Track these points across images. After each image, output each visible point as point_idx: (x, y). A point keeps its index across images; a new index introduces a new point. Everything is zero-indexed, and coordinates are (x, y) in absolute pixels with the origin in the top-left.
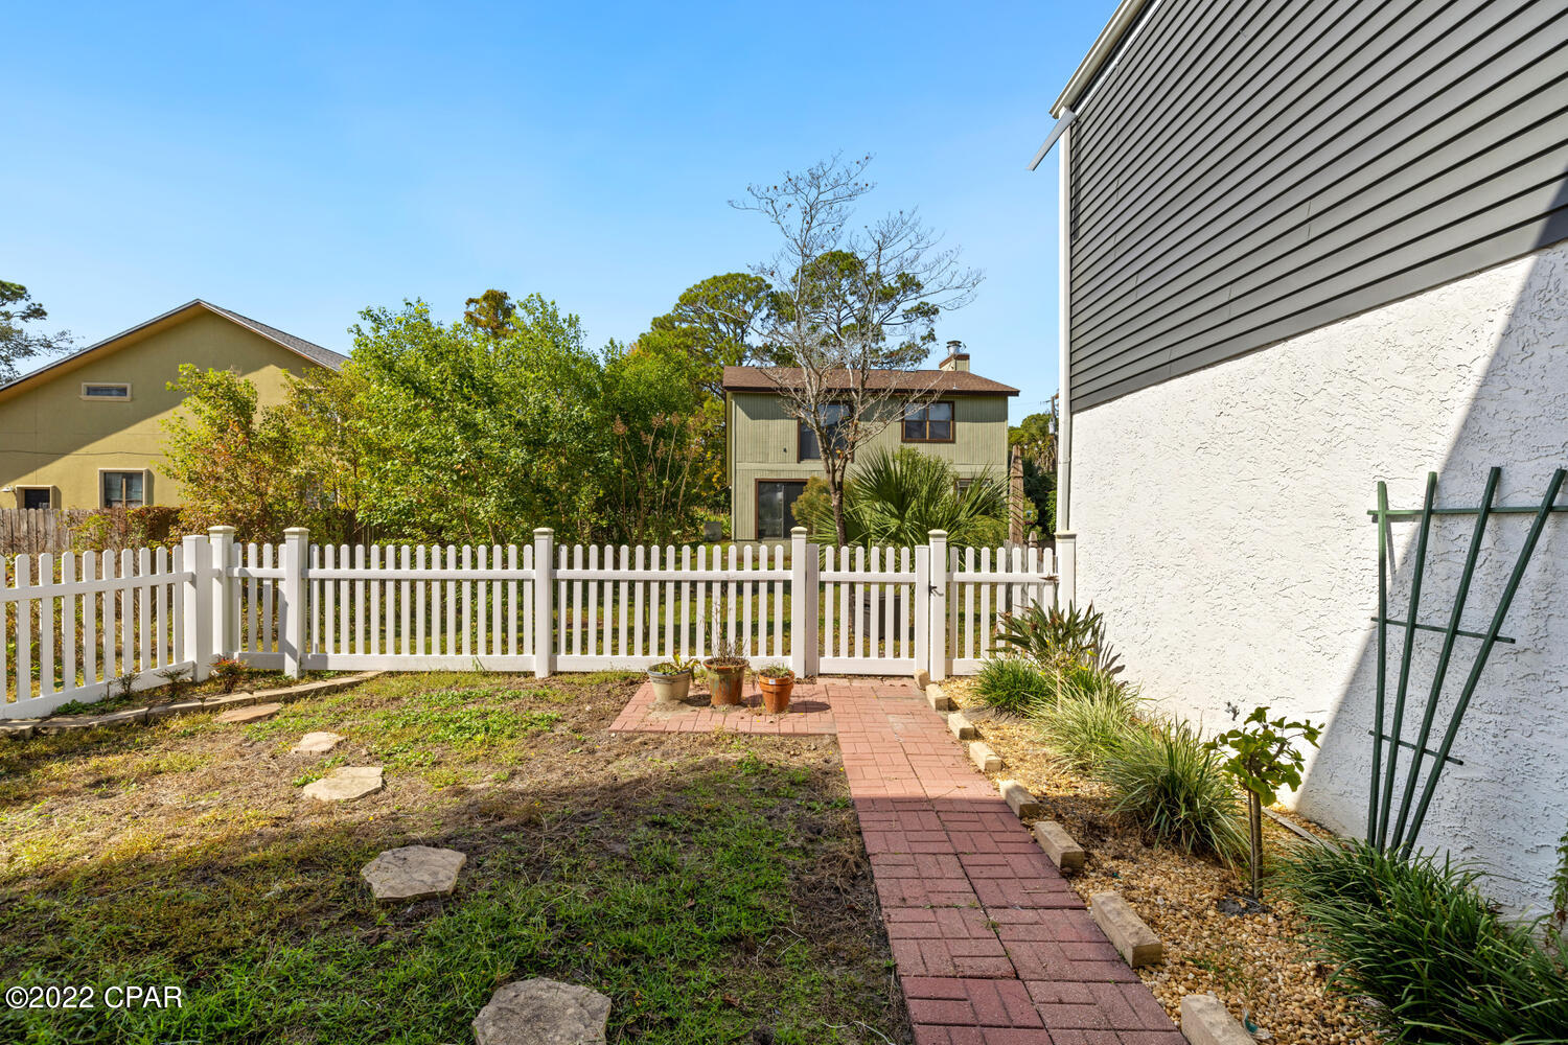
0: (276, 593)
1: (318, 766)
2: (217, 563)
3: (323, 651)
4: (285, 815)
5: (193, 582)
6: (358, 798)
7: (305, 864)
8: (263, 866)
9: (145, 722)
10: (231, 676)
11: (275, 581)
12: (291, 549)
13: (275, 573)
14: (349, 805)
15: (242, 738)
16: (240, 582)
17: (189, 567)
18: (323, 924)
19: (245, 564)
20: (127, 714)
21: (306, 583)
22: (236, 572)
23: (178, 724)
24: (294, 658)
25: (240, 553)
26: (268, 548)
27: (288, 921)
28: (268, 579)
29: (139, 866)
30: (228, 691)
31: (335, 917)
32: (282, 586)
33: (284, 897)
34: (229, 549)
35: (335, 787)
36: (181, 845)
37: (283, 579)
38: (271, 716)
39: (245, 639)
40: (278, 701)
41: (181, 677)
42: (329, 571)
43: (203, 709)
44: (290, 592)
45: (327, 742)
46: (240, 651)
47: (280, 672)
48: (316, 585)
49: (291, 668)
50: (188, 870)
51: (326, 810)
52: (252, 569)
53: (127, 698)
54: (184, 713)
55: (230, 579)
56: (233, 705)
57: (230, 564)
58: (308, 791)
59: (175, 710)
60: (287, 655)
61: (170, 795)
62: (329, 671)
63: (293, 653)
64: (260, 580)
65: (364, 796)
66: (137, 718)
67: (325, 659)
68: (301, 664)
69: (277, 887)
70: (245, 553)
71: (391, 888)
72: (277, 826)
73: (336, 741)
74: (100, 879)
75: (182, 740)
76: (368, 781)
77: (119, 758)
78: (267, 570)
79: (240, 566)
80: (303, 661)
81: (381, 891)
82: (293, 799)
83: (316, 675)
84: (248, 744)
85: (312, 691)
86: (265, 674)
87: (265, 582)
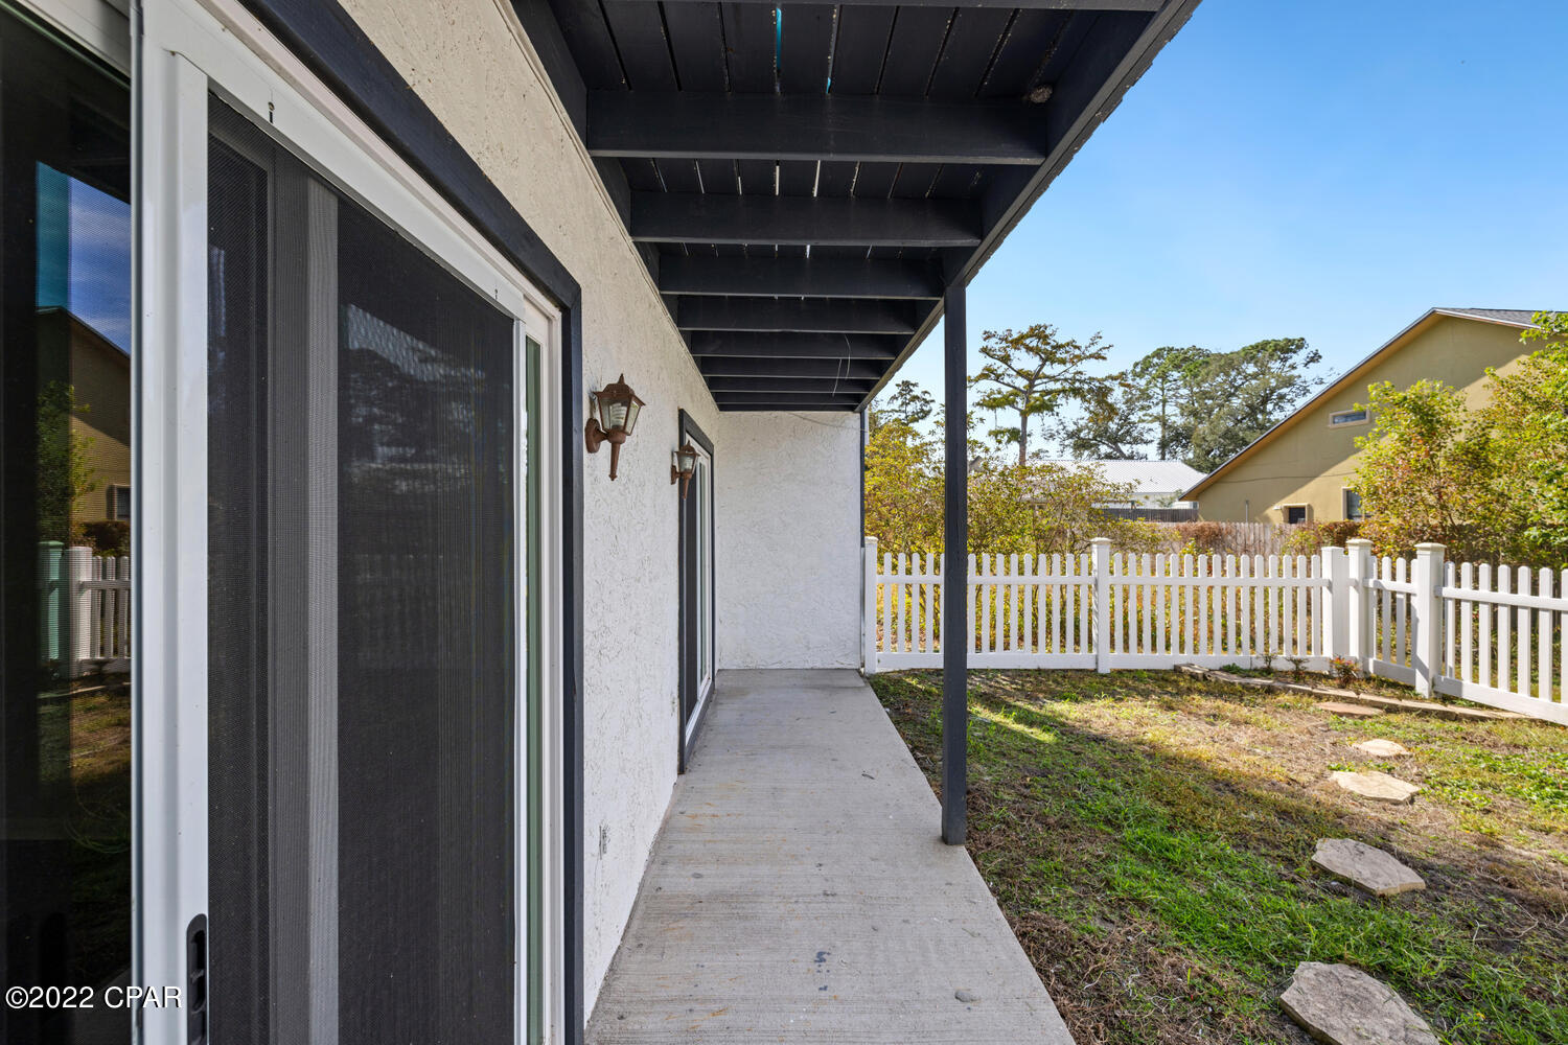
0: (1409, 606)
1: (1361, 762)
2: (1354, 572)
3: (1458, 674)
4: (1301, 782)
5: (1330, 588)
6: (1372, 799)
7: (1284, 814)
8: (1257, 800)
9: (1270, 690)
10: (1346, 675)
11: (1409, 596)
12: (1423, 564)
13: (1408, 588)
14: (1360, 800)
15: (1322, 723)
16: (1375, 593)
17: (1327, 574)
18: (1263, 850)
19: (1380, 577)
20: (1258, 681)
21: (1439, 601)
22: (1371, 583)
23: (1285, 698)
24: (1426, 677)
25: (1375, 565)
26: (1401, 562)
27: (1242, 835)
28: (1401, 593)
29: (1196, 765)
30: (1342, 687)
31: (1277, 852)
32: (1414, 602)
33: (1253, 823)
34: (1366, 560)
35: (1359, 782)
36: (1223, 765)
37: (1415, 595)
38: (1362, 717)
39: (1379, 648)
40: (1381, 708)
41: (1304, 665)
42: (1466, 591)
43: (1310, 694)
44: (1422, 608)
45: (1387, 750)
46: (1375, 658)
47: (1412, 688)
48: (1451, 606)
49: (1422, 685)
50: (1216, 781)
51: (1336, 791)
52: (1386, 582)
53: (1267, 672)
54: (1295, 692)
55: (1367, 589)
56: (1337, 699)
57: (1366, 574)
58: (1336, 775)
59: (1289, 688)
60: (1417, 671)
61: (1242, 738)
62: (1462, 700)
63: (1425, 672)
64: (1394, 594)
65: (1379, 800)
66: (1263, 686)
67: (1459, 686)
68: (1433, 685)
69: (1253, 815)
70: (1379, 566)
71: (1330, 861)
72: (1289, 784)
73: (1396, 752)
74: (1172, 760)
75: (1281, 710)
76: (1394, 791)
77: (1232, 706)
78: (1400, 585)
79: (1375, 578)
80: (1436, 683)
81: (1319, 857)
82: (1321, 776)
83: (1446, 699)
84: (1324, 729)
85: (1419, 709)
86: (1395, 685)
87: (1398, 596)
